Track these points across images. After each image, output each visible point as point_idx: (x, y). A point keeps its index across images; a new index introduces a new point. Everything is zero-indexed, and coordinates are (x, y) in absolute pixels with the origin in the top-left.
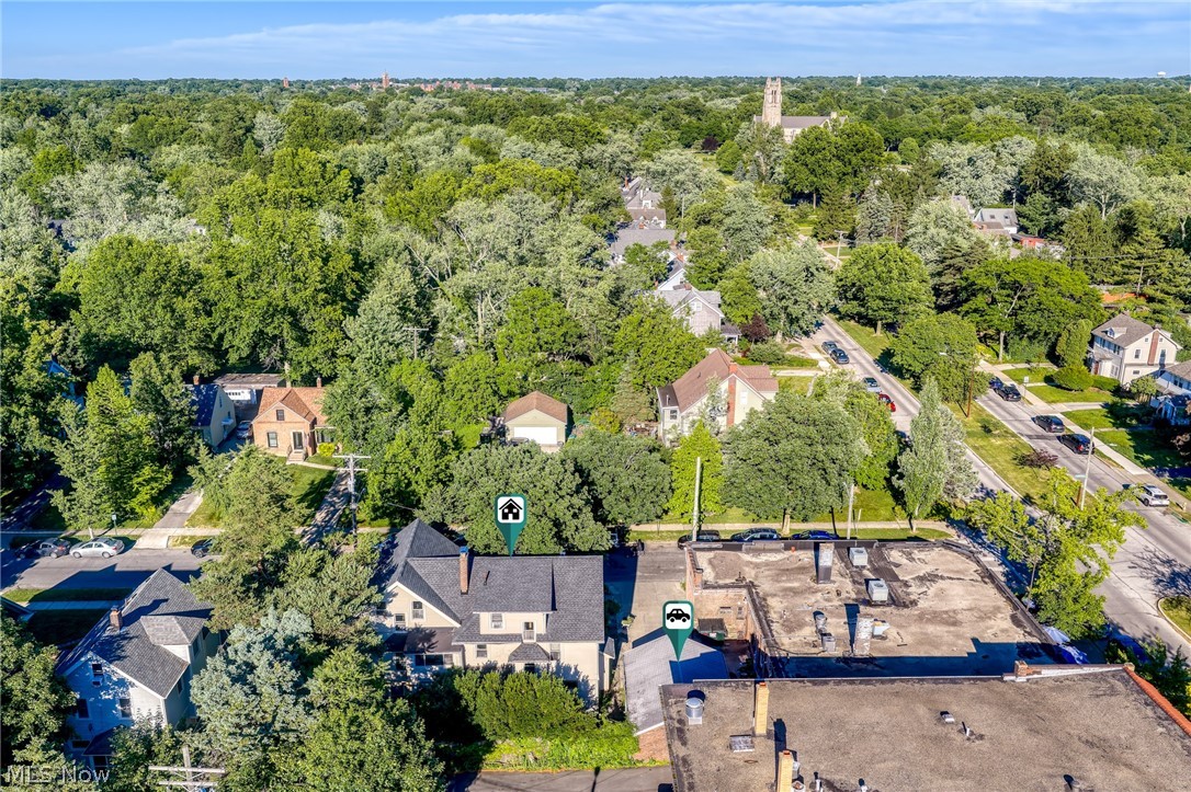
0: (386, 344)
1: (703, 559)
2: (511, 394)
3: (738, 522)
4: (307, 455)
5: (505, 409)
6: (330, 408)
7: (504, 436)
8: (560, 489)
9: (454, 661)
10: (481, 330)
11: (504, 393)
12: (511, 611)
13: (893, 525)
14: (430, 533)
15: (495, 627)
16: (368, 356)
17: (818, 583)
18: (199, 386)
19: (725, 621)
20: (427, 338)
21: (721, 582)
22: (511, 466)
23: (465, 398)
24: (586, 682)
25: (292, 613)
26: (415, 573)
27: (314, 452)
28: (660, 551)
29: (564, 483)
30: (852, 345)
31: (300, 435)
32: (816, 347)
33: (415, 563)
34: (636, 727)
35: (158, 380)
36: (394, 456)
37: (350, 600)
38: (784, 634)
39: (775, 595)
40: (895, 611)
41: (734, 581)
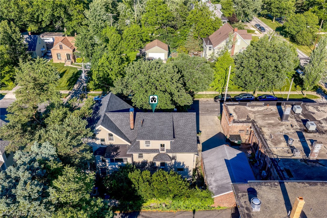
0: (100, 20)
1: (231, 109)
2: (147, 40)
3: (236, 91)
4: (72, 62)
5: (145, 46)
6: (78, 44)
7: (145, 56)
8: (172, 79)
9: (128, 161)
10: (136, 16)
11: (144, 40)
12: (154, 140)
13: (296, 93)
14: (116, 99)
15: (147, 146)
16: (94, 25)
17: (282, 121)
18: (30, 36)
19: (241, 136)
20: (116, 18)
21: (241, 120)
22: (151, 69)
23: (130, 42)
24: (187, 169)
25: (47, 144)
26: (109, 120)
27: (75, 61)
28: (206, 103)
29: (174, 77)
30: (265, 26)
31: (69, 54)
32: (252, 26)
33: (109, 115)
34: (213, 193)
35: (10, 32)
36: (102, 64)
37: (76, 136)
38: (273, 146)
39: (265, 126)
40: (319, 136)
41: (245, 120)
